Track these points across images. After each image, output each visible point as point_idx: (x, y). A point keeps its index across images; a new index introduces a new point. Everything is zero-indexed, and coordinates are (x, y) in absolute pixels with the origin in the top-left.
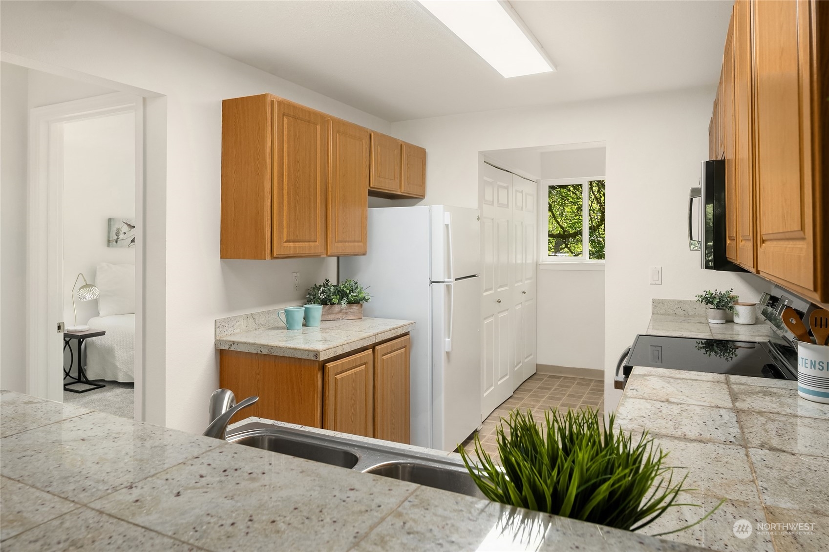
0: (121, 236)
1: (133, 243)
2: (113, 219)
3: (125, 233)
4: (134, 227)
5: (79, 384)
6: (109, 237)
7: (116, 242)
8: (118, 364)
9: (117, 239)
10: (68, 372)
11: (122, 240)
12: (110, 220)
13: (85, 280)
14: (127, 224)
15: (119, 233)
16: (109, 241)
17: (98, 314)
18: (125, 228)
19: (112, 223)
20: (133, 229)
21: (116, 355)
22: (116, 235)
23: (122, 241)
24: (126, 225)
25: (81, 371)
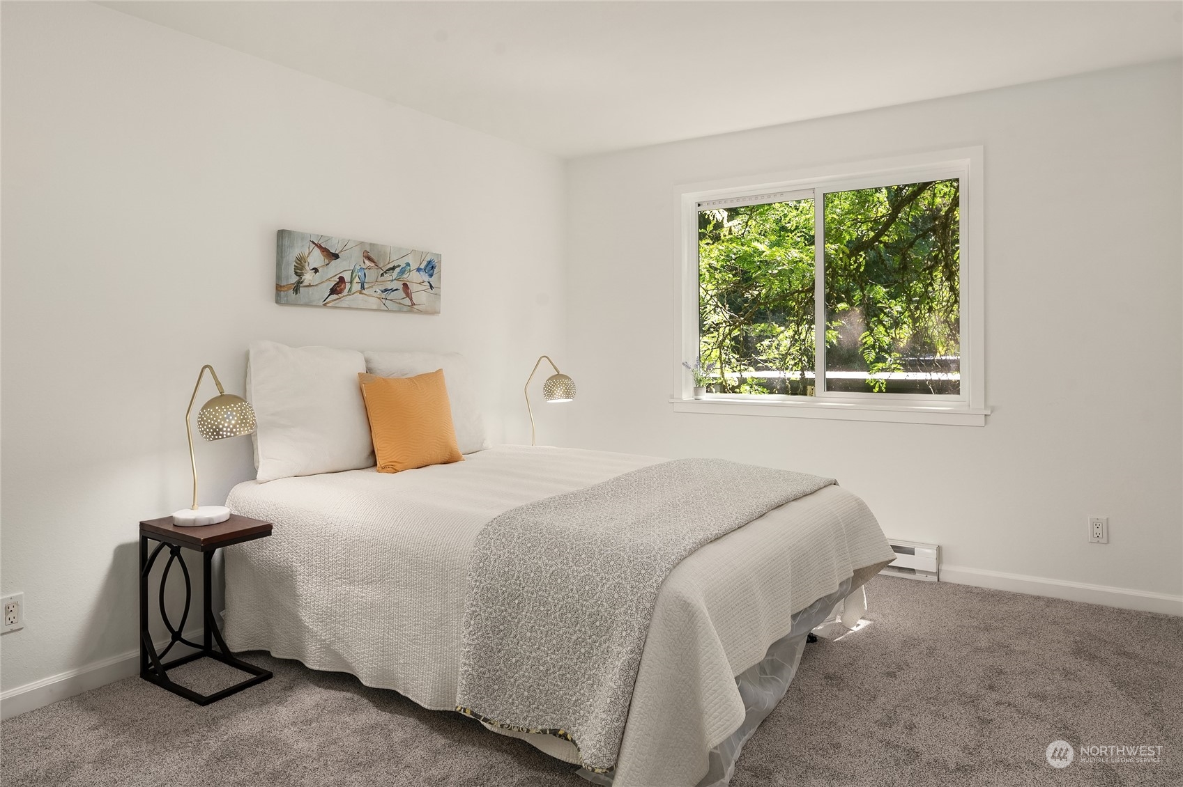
0: (308, 277)
1: (334, 297)
2: (289, 232)
3: (316, 270)
4: (336, 256)
5: (205, 661)
6: (278, 277)
7: (296, 290)
8: (305, 616)
9: (299, 283)
10: (176, 629)
11: (309, 286)
12: (282, 235)
13: (218, 384)
14: (320, 247)
15: (302, 268)
16: (279, 288)
17: (251, 474)
18: (316, 259)
19: (286, 242)
20: (334, 262)
21: (300, 592)
22: (296, 273)
23: (310, 288)
24: (317, 252)
25: (212, 627)
